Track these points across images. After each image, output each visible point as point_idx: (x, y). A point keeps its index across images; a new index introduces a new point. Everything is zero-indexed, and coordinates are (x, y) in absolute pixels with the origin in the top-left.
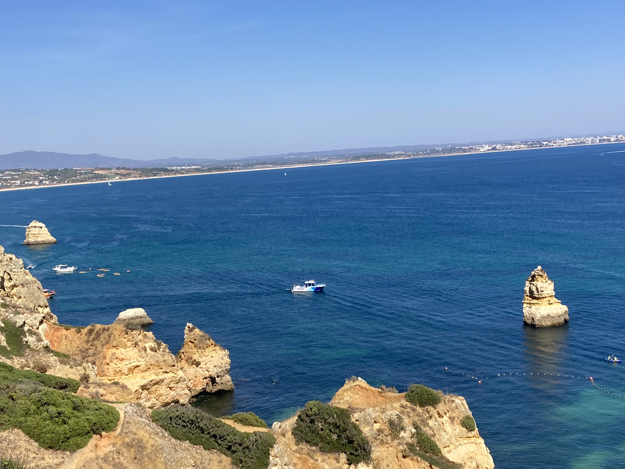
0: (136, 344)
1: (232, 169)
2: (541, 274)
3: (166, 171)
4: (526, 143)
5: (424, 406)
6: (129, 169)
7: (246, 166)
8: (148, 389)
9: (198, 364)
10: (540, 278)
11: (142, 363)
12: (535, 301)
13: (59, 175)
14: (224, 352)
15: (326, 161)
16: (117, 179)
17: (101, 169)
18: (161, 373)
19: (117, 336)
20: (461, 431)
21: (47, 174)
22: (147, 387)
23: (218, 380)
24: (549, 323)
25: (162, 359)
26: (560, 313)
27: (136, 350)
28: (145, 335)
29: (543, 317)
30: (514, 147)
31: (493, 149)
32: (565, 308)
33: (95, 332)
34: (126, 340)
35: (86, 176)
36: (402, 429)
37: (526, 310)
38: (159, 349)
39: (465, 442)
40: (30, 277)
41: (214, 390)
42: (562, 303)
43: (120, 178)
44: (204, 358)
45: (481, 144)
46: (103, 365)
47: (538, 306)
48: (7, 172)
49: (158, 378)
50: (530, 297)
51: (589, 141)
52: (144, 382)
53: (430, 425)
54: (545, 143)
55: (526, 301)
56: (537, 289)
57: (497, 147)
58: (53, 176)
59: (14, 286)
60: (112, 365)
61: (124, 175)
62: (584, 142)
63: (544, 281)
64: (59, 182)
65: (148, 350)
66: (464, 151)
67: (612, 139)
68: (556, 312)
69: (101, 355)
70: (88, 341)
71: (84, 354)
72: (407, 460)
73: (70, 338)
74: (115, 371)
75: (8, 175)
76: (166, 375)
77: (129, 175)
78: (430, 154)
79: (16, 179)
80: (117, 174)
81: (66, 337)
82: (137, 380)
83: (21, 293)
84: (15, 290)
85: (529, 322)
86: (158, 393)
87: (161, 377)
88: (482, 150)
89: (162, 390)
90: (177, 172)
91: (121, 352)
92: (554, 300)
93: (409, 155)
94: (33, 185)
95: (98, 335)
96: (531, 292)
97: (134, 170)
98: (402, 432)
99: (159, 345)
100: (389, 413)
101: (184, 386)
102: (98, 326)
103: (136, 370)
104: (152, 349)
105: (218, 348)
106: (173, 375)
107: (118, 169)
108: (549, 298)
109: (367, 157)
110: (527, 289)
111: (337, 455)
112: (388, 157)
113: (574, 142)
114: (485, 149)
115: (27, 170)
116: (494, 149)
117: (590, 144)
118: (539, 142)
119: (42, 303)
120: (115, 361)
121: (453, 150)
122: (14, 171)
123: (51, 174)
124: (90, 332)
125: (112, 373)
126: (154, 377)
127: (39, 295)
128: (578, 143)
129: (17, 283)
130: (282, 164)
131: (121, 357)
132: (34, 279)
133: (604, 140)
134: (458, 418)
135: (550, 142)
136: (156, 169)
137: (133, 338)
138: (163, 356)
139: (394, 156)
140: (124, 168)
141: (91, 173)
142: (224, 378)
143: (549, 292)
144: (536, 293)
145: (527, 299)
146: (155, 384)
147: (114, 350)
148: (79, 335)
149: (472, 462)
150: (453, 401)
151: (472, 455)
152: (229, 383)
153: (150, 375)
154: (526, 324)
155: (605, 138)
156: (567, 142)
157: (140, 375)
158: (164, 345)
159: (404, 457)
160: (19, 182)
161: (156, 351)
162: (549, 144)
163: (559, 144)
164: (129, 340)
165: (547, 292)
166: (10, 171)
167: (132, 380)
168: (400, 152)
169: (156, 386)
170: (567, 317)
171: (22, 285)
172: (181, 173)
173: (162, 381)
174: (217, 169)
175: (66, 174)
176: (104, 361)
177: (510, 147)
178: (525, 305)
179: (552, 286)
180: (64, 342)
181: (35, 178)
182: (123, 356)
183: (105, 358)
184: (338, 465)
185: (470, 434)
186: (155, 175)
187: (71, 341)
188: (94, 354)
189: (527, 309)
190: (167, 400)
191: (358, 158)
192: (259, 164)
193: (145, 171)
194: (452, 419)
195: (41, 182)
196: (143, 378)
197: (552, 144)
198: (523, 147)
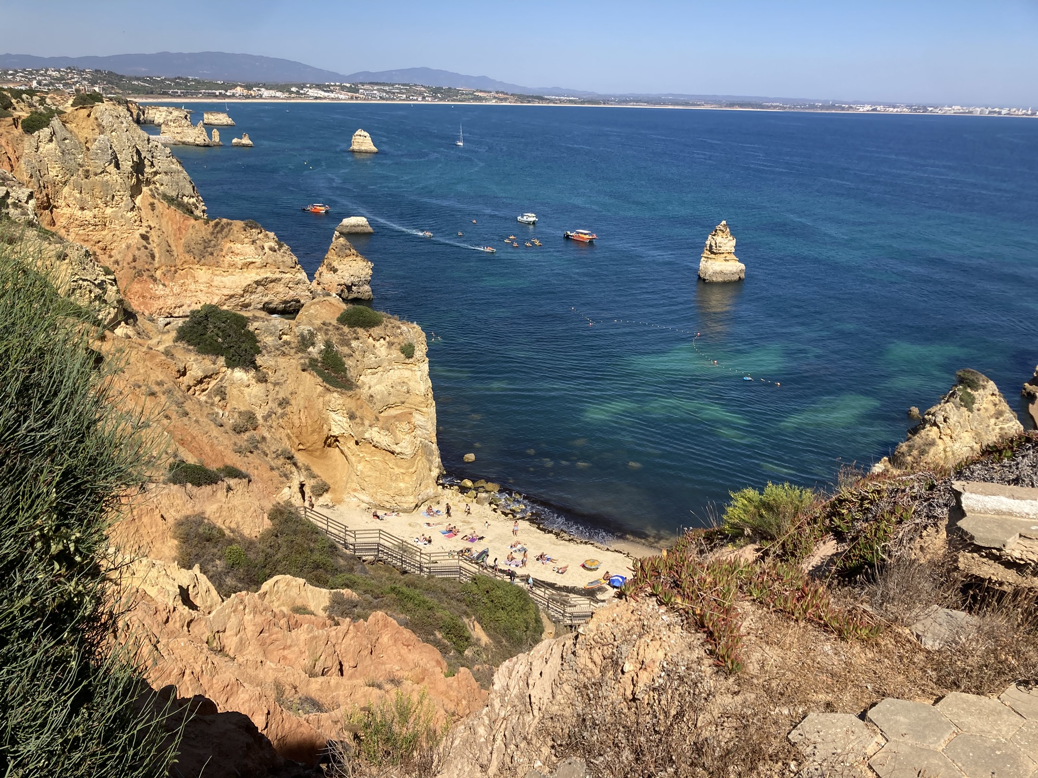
0: (254, 242)
1: (604, 104)
2: (722, 229)
3: (541, 98)
4: (910, 106)
5: (353, 327)
6: (507, 94)
7: (620, 102)
8: (263, 285)
9: (335, 271)
10: (720, 233)
11: (258, 260)
12: (713, 256)
13: (442, 93)
14: (365, 264)
15: (699, 105)
16: (493, 103)
17: (481, 91)
18: (278, 272)
19: (235, 232)
20: (398, 357)
21: (432, 91)
22: (262, 283)
23: (354, 288)
24: (720, 279)
25: (281, 259)
26: (735, 270)
27: (253, 247)
28: (267, 235)
29: (715, 273)
30: (896, 110)
31: (873, 110)
32: (742, 266)
33: (220, 226)
34: (243, 237)
35: (466, 97)
36: (313, 344)
37: (703, 264)
38: (279, 250)
39: (400, 367)
40: (176, 167)
41: (350, 297)
42: (739, 261)
43: (496, 102)
44: (342, 266)
45: (863, 104)
46: (219, 257)
47: (713, 261)
48: (397, 86)
49: (274, 277)
50: (710, 251)
51: (977, 112)
52: (258, 278)
53: (353, 345)
54: (930, 109)
55: (705, 255)
56: (716, 244)
57: (878, 109)
58: (436, 94)
59: (156, 173)
60: (228, 258)
61: (501, 100)
62: (971, 112)
63: (725, 236)
64: (440, 100)
65: (267, 250)
66: (843, 109)
68: (730, 269)
69: (219, 247)
70: (212, 233)
71: (206, 244)
72: (305, 373)
73: (197, 228)
74: (229, 264)
75: (397, 88)
76: (283, 275)
77: (505, 99)
78: (807, 108)
79: (403, 93)
80: (495, 98)
81: (193, 227)
82: (252, 275)
83: (162, 180)
84: (158, 176)
85: (702, 276)
86: (275, 290)
87: (278, 276)
88: (861, 110)
89: (280, 288)
90: (551, 101)
91: (237, 247)
92: (734, 257)
93: (785, 108)
94: (417, 100)
95: (223, 228)
96: (711, 246)
97: (512, 95)
98: (311, 347)
99: (281, 246)
100: (302, 327)
101: (304, 288)
102: (225, 220)
103: (251, 266)
104: (271, 249)
105: (360, 258)
106: (292, 276)
107: (497, 92)
108: (727, 255)
109: (741, 105)
110: (708, 243)
111: (214, 357)
112: (763, 107)
113: (961, 111)
114: (865, 109)
115: (415, 85)
116: (875, 110)
117: (978, 114)
119: (187, 193)
120: (230, 255)
121: (833, 107)
122: (403, 85)
123: (435, 92)
124: (217, 225)
125: (226, 265)
126: (269, 275)
127: (185, 185)
128: (965, 113)
129: (160, 170)
130: (655, 104)
131: (237, 252)
132: (180, 168)
133: (995, 112)
134: (399, 344)
135: (936, 108)
136: (532, 97)
137: (251, 235)
138: (283, 256)
139: (768, 107)
140: (502, 92)
141: (472, 94)
142: (361, 288)
143: (728, 248)
144: (714, 247)
145: (706, 253)
146: (271, 282)
147: (232, 245)
148: (206, 226)
149: (402, 387)
150: (399, 328)
151: (406, 380)
152: (368, 293)
153: (266, 272)
154: (700, 277)
155: (997, 110)
156: (955, 110)
157: (255, 271)
158: (286, 247)
159: (304, 370)
160: (405, 96)
161: (275, 251)
162: (935, 111)
164: (247, 237)
165: (726, 248)
166: (399, 84)
167: (246, 274)
168: (778, 104)
169: (273, 284)
170: (743, 276)
171: (166, 173)
172: (554, 103)
173: (280, 280)
174: (589, 102)
175: (450, 93)
176: (221, 253)
177: (891, 109)
178: (703, 259)
179: (734, 243)
180: (191, 231)
181: (421, 94)
182: (239, 251)
183: (222, 250)
184: (212, 366)
185: (407, 361)
186: (529, 102)
187: (197, 231)
188: (215, 246)
189: (704, 262)
190: (285, 298)
191: (732, 105)
192: (634, 101)
193: (522, 98)
194: (391, 344)
195: (424, 98)
196: (257, 274)
198: (906, 111)
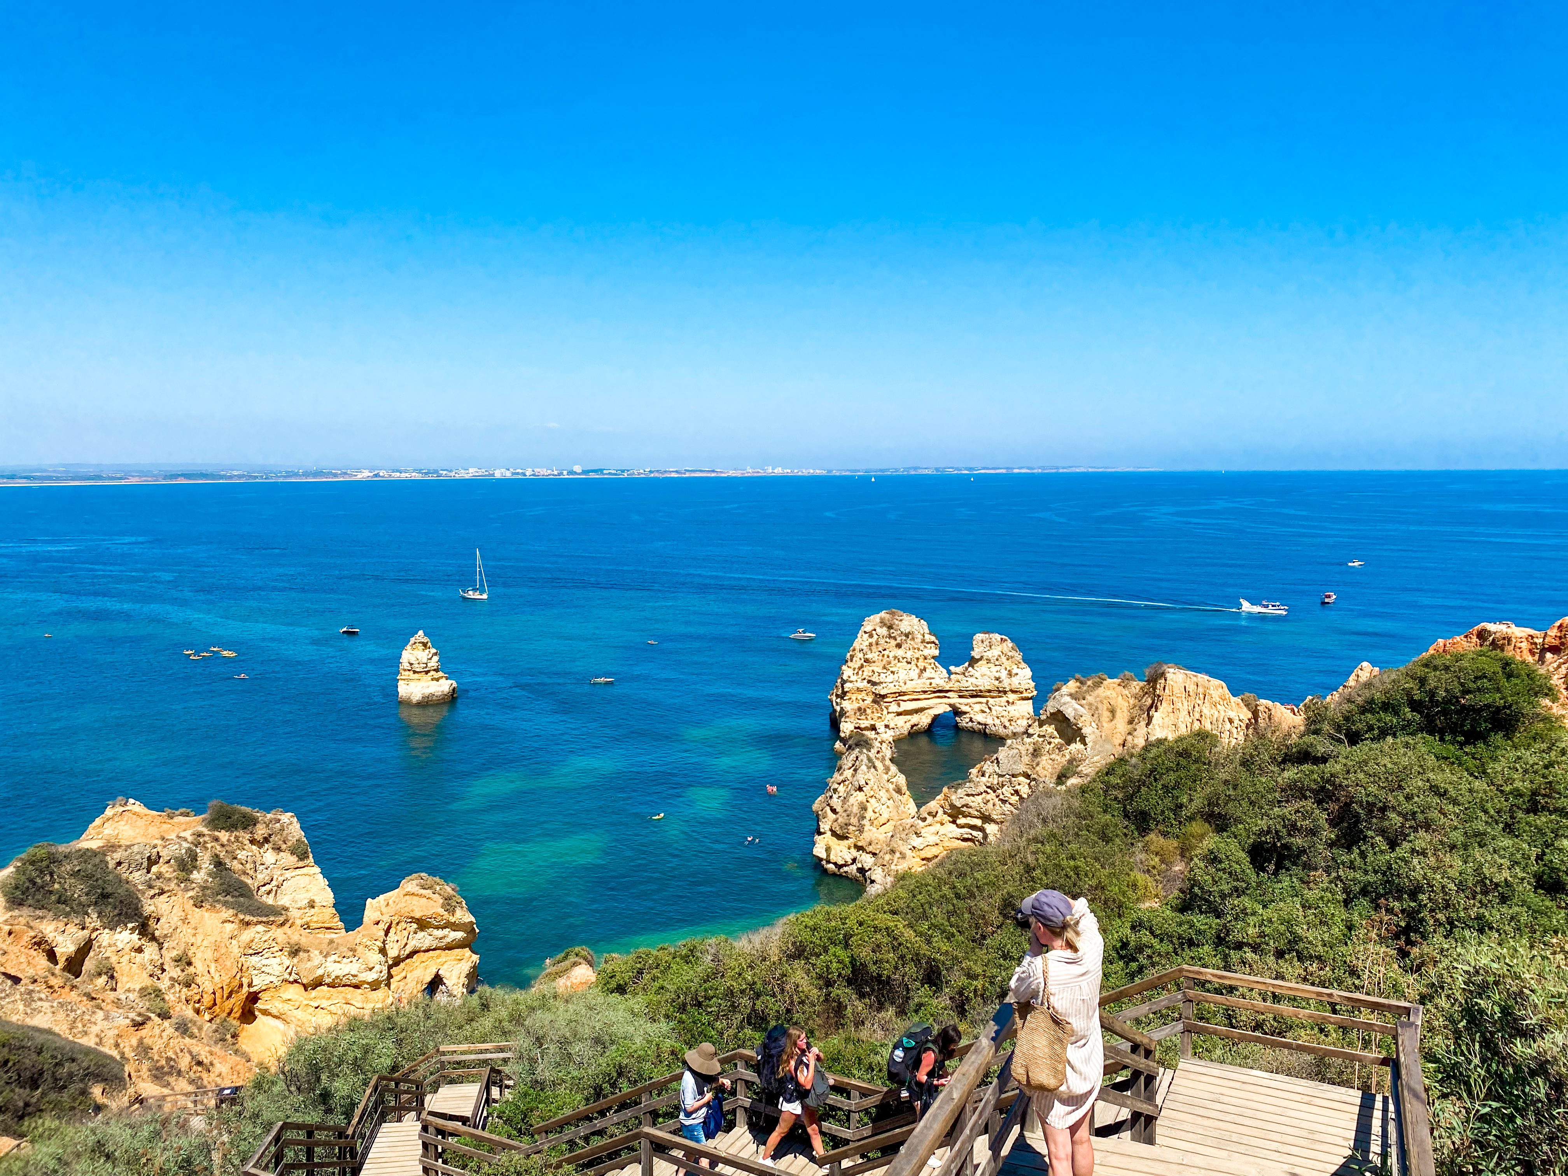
2: (423, 641)
4: (419, 471)
5: (232, 831)
12: (415, 676)
20: (288, 861)
26: (447, 690)
32: (451, 683)
36: (195, 867)
37: (402, 689)
39: (294, 874)
42: (449, 678)
45: (360, 469)
47: (417, 683)
50: (408, 671)
53: (239, 857)
56: (417, 660)
62: (492, 475)
63: (426, 650)
67: (528, 474)
68: (442, 689)
72: (200, 910)
78: (286, 477)
92: (439, 674)
96: (409, 664)
98: (195, 872)
100: (173, 847)
108: (433, 673)
110: (404, 660)
113: (480, 474)
114: (364, 475)
116: (376, 475)
118: (436, 472)
121: (320, 473)
128: (484, 475)
134: (284, 843)
135: (451, 471)
143: (433, 664)
144: (415, 665)
145: (404, 675)
149: (302, 901)
150: (277, 820)
155: (520, 471)
156: (471, 473)
159: (195, 906)
162: (450, 474)
163: (463, 475)
177: (398, 474)
178: (401, 683)
179: (437, 658)
185: (301, 864)
189: (404, 687)
194: (275, 846)
197: (453, 474)
